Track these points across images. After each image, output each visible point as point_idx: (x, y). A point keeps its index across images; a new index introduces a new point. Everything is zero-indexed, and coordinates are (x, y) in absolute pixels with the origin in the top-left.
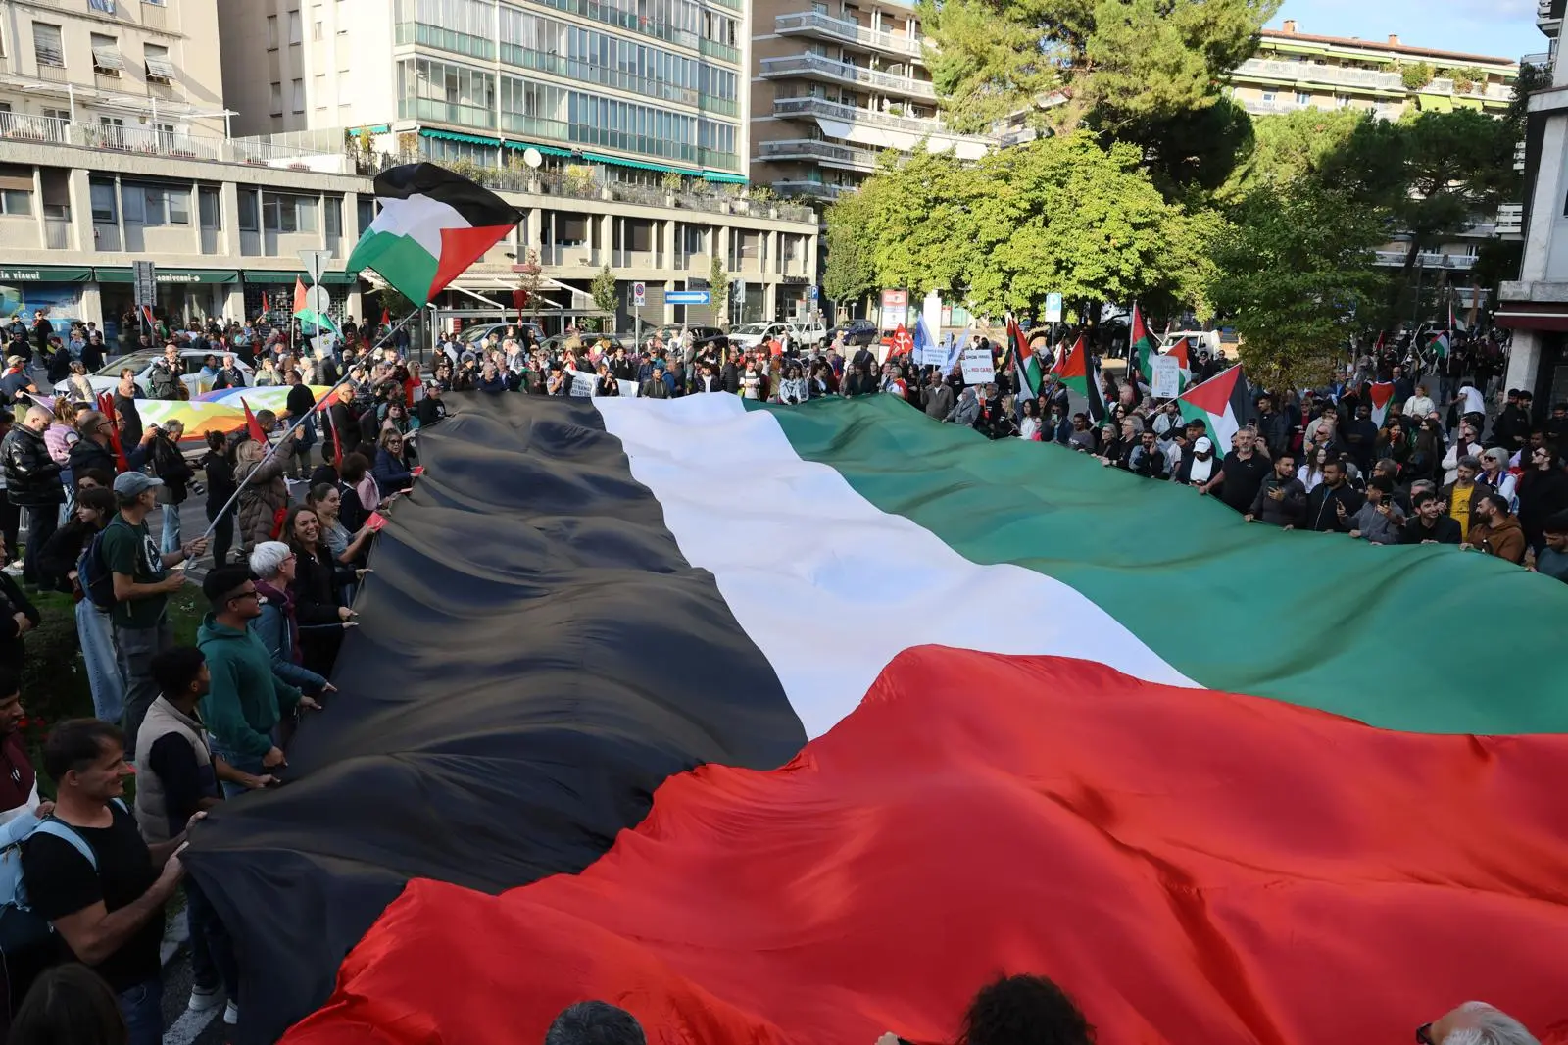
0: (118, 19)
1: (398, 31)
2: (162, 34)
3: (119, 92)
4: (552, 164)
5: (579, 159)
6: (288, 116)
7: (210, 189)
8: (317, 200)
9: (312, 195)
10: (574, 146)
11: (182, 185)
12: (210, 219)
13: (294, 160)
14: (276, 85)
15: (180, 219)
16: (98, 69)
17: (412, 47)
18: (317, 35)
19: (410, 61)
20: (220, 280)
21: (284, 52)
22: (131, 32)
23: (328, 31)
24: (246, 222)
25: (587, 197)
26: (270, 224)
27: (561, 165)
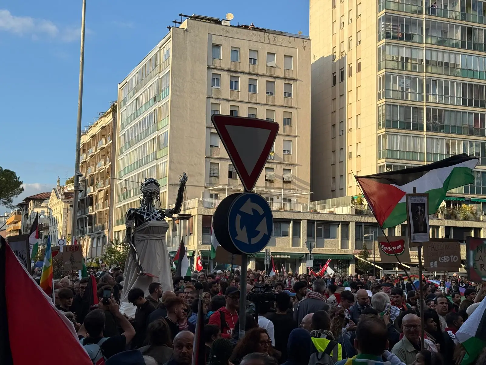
0: (275, 161)
1: (380, 153)
2: (289, 165)
3: (272, 188)
4: (455, 205)
5: (469, 201)
6: (338, 191)
7: (297, 222)
8: (339, 225)
9: (337, 223)
10: (467, 196)
11: (287, 221)
12: (296, 234)
13: (332, 210)
14: (334, 178)
15: (286, 234)
16: (266, 180)
17: (384, 160)
18: (350, 157)
19: (384, 166)
20: (298, 257)
21: (337, 165)
22: (279, 166)
23: (354, 155)
24: (310, 235)
25: (472, 220)
26: (319, 235)
27: (460, 204)
